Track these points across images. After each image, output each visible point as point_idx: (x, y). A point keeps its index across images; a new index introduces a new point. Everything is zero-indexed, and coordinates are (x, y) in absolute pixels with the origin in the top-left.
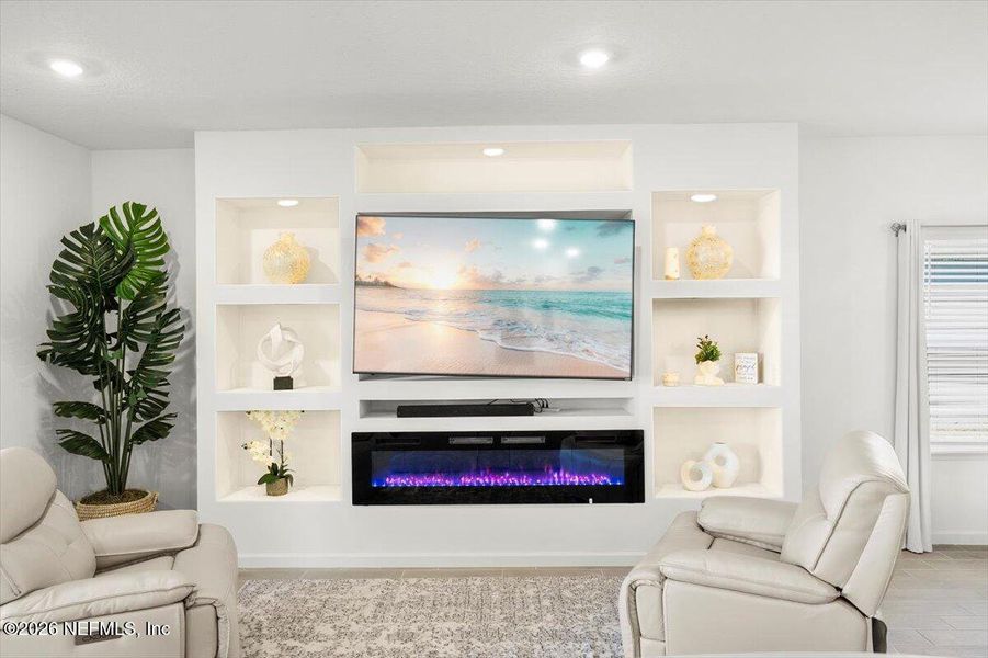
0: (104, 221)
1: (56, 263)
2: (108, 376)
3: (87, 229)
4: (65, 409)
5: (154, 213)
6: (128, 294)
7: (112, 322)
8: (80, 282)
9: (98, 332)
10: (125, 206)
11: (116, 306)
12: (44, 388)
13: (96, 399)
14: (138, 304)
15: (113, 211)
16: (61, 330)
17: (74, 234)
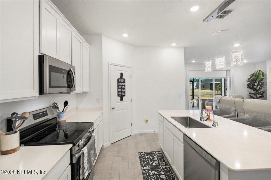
0: (255, 73)
1: (249, 78)
2: (255, 90)
3: (253, 74)
4: (250, 93)
5: (262, 71)
6: (258, 81)
7: (256, 84)
8: (251, 80)
9: (254, 85)
10: (257, 71)
11: (256, 82)
12: (248, 91)
13: (253, 92)
14: (259, 82)
15: (256, 72)
16: (248, 85)
17: (251, 75)
